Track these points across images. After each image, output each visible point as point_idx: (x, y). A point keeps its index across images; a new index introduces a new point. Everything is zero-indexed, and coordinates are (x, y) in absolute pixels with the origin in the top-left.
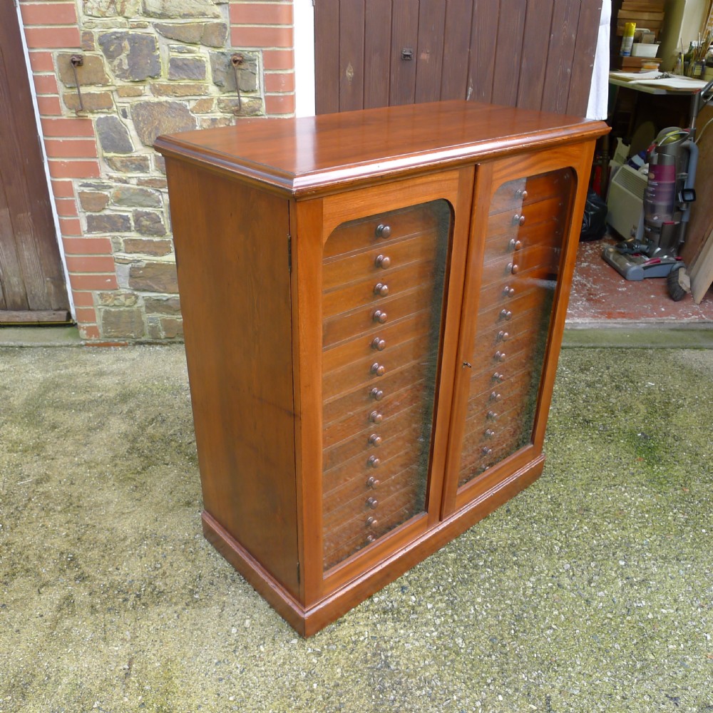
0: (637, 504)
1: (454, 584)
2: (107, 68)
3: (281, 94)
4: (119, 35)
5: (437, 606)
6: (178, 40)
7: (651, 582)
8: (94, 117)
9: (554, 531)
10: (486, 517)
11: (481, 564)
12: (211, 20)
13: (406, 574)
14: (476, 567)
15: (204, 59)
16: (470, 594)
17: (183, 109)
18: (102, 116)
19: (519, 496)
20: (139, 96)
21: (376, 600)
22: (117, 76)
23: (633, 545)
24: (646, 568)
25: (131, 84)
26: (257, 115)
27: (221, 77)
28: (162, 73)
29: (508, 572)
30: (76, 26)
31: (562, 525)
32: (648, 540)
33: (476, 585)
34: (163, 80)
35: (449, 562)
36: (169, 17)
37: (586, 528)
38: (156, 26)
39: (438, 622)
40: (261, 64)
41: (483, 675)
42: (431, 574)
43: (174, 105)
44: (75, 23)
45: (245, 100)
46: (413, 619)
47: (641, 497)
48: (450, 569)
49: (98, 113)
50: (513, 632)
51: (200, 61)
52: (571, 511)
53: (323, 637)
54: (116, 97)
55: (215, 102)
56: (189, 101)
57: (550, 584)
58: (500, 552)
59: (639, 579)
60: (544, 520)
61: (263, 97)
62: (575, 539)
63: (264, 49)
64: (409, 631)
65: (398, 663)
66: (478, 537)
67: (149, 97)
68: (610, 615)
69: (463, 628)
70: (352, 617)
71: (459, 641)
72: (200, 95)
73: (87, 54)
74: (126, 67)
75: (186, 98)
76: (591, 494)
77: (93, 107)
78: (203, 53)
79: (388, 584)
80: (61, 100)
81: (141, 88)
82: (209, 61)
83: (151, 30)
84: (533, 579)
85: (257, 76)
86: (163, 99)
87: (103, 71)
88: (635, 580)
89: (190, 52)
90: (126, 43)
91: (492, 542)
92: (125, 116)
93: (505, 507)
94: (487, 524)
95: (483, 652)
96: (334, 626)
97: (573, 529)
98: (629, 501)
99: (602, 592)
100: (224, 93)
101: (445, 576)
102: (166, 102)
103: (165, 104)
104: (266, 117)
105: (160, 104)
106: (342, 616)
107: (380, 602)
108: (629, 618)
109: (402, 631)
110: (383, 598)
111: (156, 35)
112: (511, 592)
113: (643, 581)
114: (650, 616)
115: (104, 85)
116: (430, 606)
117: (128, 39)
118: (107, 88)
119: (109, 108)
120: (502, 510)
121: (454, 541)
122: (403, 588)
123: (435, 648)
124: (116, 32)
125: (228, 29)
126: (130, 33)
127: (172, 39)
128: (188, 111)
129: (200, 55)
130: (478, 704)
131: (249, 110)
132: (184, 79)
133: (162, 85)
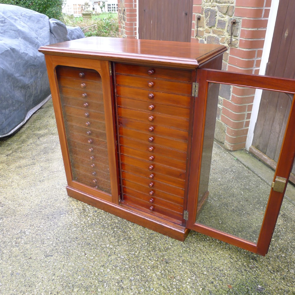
0: (184, 286)
1: (102, 224)
2: (205, 22)
3: (244, 39)
4: (208, 9)
5: (89, 221)
6: (221, 12)
7: (122, 291)
8: (199, 39)
9: (145, 251)
10: (144, 227)
11: (115, 230)
12: (231, 4)
13: (103, 211)
14: (112, 229)
15: (226, 21)
16: (98, 229)
17: (218, 40)
18: (201, 39)
19: (165, 236)
20: (210, 33)
21: (88, 206)
22: (206, 25)
23: (147, 283)
24: (131, 289)
25: (208, 28)
26: (235, 47)
27: (229, 29)
28: (215, 25)
29: (113, 238)
30: (201, 6)
31: (151, 253)
32: (154, 290)
33: (102, 230)
34: (215, 28)
35: (112, 220)
36: (220, 3)
37: (152, 263)
38: (218, 6)
39: (82, 222)
40: (241, 25)
41: (61, 237)
42: (104, 217)
43: (216, 39)
44: (201, 5)
45: (234, 40)
46: (82, 216)
47: (192, 287)
48: (109, 221)
49: (201, 38)
50: (81, 243)
51: (225, 21)
52: (163, 256)
53: (71, 199)
54: (205, 32)
55: (226, 39)
56: (220, 37)
57: (109, 252)
58: (124, 234)
59: (123, 285)
60: (151, 246)
61: (239, 39)
62: (142, 259)
63: (243, 18)
64: (76, 216)
65: (62, 217)
66: (130, 227)
67: (211, 34)
68: (97, 274)
69: (80, 229)
70: (80, 203)
71: (75, 229)
72: (223, 35)
73: (201, 16)
74: (208, 22)
75: (220, 36)
76: (181, 263)
77: (200, 35)
78: (227, 18)
79: (96, 207)
80: (195, 32)
81: (210, 30)
82: (228, 21)
83: (216, 8)
84: (111, 246)
85: (239, 30)
86: (214, 35)
87: (204, 22)
88: (121, 284)
89: (223, 17)
90: (209, 13)
91: (129, 231)
92: (205, 40)
93: (153, 232)
94: (140, 228)
95: (70, 236)
96: (75, 200)
97: (149, 258)
98: (184, 281)
99: (109, 271)
100: (229, 36)
101: (104, 221)
102: (215, 36)
103: (214, 37)
104: (238, 48)
105: (213, 37)
106: (79, 201)
107: (87, 207)
108: (96, 281)
109: (76, 215)
110: (89, 207)
111: (217, 10)
112: (101, 240)
113: (122, 288)
114: (99, 290)
115: (203, 28)
116: (89, 219)
117: (211, 11)
118: (204, 29)
119: (203, 36)
120: (151, 231)
121: (125, 220)
122: (96, 211)
123: (70, 224)
124: (208, 8)
125: (235, 9)
126: (211, 9)
127: (220, 12)
128: (219, 41)
129: (225, 19)
130: (49, 237)
131: (234, 44)
132: (220, 28)
133: (215, 30)
